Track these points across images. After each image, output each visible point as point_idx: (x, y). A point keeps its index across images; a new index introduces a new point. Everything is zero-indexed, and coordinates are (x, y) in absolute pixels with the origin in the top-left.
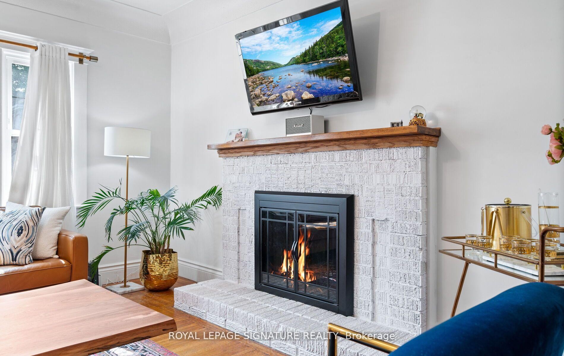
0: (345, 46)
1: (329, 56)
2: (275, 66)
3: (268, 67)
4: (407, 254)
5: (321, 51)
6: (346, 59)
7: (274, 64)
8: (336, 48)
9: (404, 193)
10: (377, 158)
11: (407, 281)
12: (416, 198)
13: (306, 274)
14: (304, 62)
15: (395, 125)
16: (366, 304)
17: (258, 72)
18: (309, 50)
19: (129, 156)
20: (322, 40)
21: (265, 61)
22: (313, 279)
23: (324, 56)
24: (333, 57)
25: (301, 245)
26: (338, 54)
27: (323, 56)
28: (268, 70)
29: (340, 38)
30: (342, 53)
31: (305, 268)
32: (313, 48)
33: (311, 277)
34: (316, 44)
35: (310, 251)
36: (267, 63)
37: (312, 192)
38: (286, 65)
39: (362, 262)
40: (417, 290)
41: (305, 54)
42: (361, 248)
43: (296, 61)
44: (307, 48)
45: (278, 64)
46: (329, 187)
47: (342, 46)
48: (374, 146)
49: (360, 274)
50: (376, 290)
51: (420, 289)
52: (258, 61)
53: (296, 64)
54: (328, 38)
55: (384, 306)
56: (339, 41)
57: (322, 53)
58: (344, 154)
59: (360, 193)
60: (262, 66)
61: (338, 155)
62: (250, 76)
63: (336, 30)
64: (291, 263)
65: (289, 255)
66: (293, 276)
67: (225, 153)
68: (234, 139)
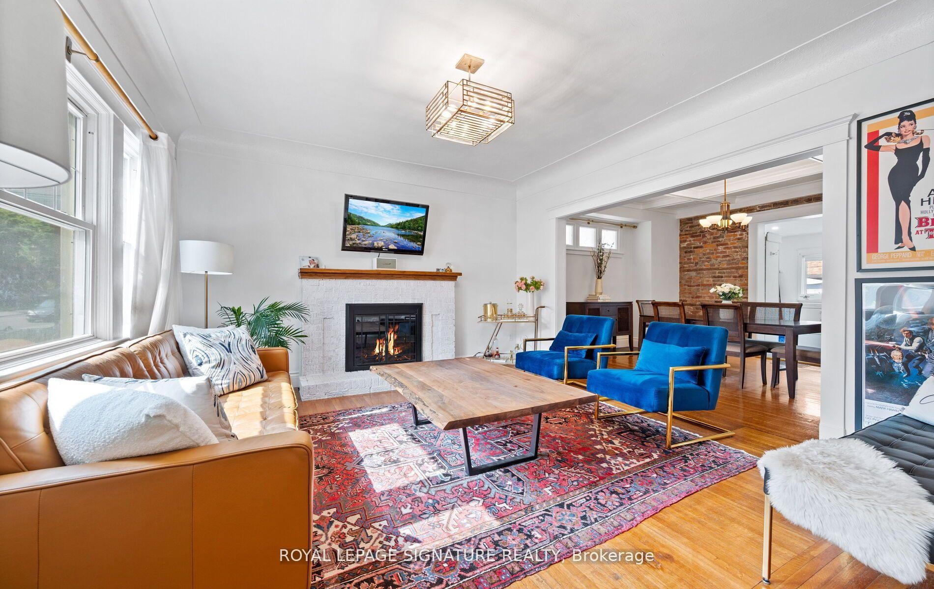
1: (413, 230)
2: (375, 224)
3: (369, 224)
4: (449, 329)
5: (409, 226)
6: (422, 234)
7: (374, 223)
8: (418, 227)
9: (447, 301)
10: (434, 285)
11: (449, 340)
12: (453, 303)
13: (394, 350)
14: (397, 228)
17: (359, 224)
19: (208, 273)
20: (411, 220)
21: (367, 219)
22: (400, 352)
24: (415, 231)
25: (391, 334)
26: (418, 230)
27: (409, 228)
29: (421, 223)
30: (421, 231)
31: (394, 347)
32: (405, 223)
33: (398, 351)
34: (407, 221)
35: (398, 337)
36: (369, 221)
38: (383, 226)
39: (426, 337)
41: (399, 224)
42: (426, 329)
43: (391, 226)
44: (401, 222)
45: (379, 225)
46: (406, 300)
47: (422, 227)
48: (434, 279)
49: (426, 343)
50: (433, 349)
51: (454, 342)
52: (362, 218)
54: (415, 221)
55: (437, 355)
58: (416, 282)
59: (425, 303)
60: (364, 221)
61: (412, 283)
62: (350, 224)
63: (420, 218)
64: (383, 346)
65: (381, 342)
66: (384, 354)
67: (311, 276)
68: (309, 264)
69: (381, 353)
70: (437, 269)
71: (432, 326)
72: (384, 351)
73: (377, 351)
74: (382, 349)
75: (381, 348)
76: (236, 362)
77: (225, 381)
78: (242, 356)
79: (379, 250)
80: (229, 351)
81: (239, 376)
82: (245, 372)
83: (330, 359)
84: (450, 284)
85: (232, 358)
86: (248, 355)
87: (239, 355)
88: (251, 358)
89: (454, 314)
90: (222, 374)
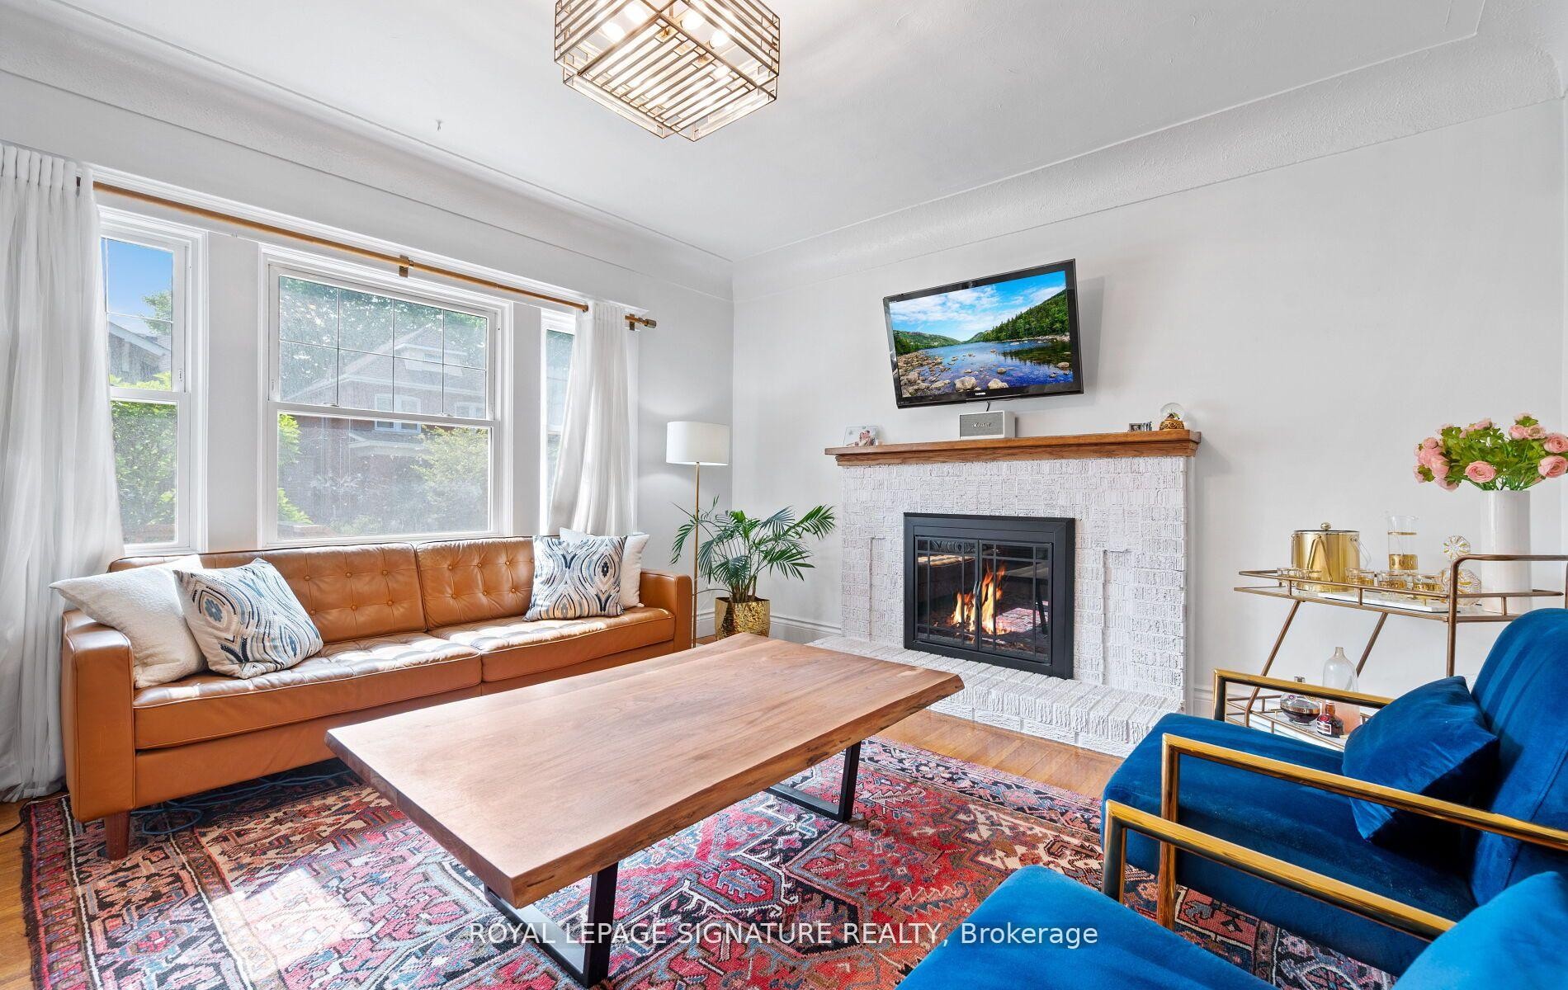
0: (1067, 323)
1: (1039, 334)
2: (948, 343)
3: (936, 344)
4: (1161, 596)
5: (1028, 326)
6: (1066, 338)
7: (945, 339)
8: (1052, 324)
9: (1156, 516)
10: (1112, 470)
11: (1161, 630)
12: (1176, 523)
13: (996, 623)
14: (998, 339)
15: (1135, 427)
16: (1094, 663)
17: (917, 349)
18: (1007, 325)
19: (701, 464)
20: (1030, 312)
21: (931, 336)
23: (1031, 334)
24: (1045, 335)
25: (987, 586)
26: (1054, 331)
27: (1029, 332)
28: (934, 347)
29: (1059, 311)
30: (1062, 331)
31: (995, 616)
32: (1014, 322)
34: (1019, 317)
35: (1002, 596)
36: (934, 338)
37: (1003, 515)
38: (965, 343)
39: (1086, 607)
40: (1176, 641)
41: (1000, 329)
42: (1085, 588)
43: (984, 338)
44: (1005, 321)
45: (957, 341)
46: (1031, 507)
47: (1062, 322)
48: (1110, 454)
49: (1085, 622)
50: (1109, 644)
51: (1182, 641)
52: (919, 335)
53: (983, 341)
54: (1042, 310)
55: (1121, 664)
56: (1056, 315)
57: (1029, 329)
58: (1058, 465)
59: (1084, 516)
60: (925, 341)
61: (1047, 466)
62: (902, 354)
63: (1054, 300)
64: (970, 611)
65: (967, 600)
66: (972, 628)
69: (965, 623)
70: (1132, 426)
71: (1104, 583)
72: (971, 622)
73: (957, 618)
74: (969, 617)
75: (966, 612)
76: (569, 582)
77: (547, 603)
78: (580, 576)
79: (969, 396)
80: (568, 566)
81: (565, 601)
82: (576, 598)
83: (882, 616)
84: (1173, 466)
85: (567, 574)
86: (590, 575)
87: (577, 573)
88: (592, 579)
89: (1180, 555)
90: (546, 593)
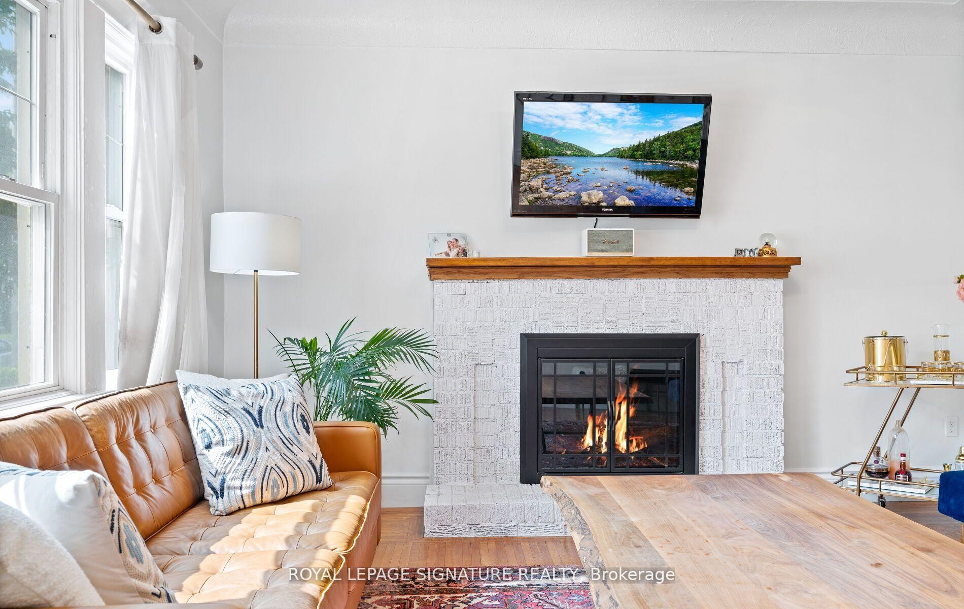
0: (698, 151)
1: (672, 158)
2: (581, 153)
3: (568, 152)
4: (767, 397)
5: (663, 149)
6: (695, 166)
7: (580, 149)
8: (685, 151)
9: (764, 330)
10: (729, 289)
11: (768, 427)
12: (778, 335)
13: (629, 442)
14: (633, 157)
15: (739, 252)
16: (715, 464)
17: (546, 155)
18: (644, 145)
20: (668, 136)
21: (564, 143)
22: (642, 447)
23: (665, 157)
24: (677, 160)
25: (620, 403)
26: (686, 158)
27: (663, 155)
28: (566, 155)
29: (694, 140)
30: (692, 159)
31: (628, 435)
32: (652, 143)
33: (638, 445)
34: (657, 139)
35: (636, 412)
36: (567, 146)
37: (631, 332)
38: (600, 156)
39: (708, 415)
40: (779, 434)
41: (637, 148)
42: (707, 397)
43: (619, 154)
44: (643, 141)
45: (592, 153)
46: (658, 324)
47: (694, 150)
48: (729, 275)
49: (707, 429)
50: (726, 445)
51: (783, 433)
52: (552, 140)
53: (618, 157)
54: (678, 137)
55: (735, 462)
56: (691, 143)
57: (664, 152)
58: (683, 284)
59: (706, 332)
60: (557, 148)
61: (673, 285)
62: (527, 158)
63: (691, 129)
64: (601, 432)
65: (598, 421)
66: (604, 450)
67: (448, 273)
68: (447, 249)
69: (596, 446)
70: (737, 250)
71: (724, 390)
72: (603, 443)
73: (588, 441)
74: (600, 439)
75: (597, 435)
76: (270, 447)
77: (248, 483)
78: (282, 437)
79: (594, 210)
80: (259, 424)
81: (274, 475)
82: (286, 468)
83: (488, 452)
84: (775, 285)
85: (264, 438)
86: (293, 434)
87: (275, 434)
88: (297, 440)
89: (780, 362)
90: (242, 468)
